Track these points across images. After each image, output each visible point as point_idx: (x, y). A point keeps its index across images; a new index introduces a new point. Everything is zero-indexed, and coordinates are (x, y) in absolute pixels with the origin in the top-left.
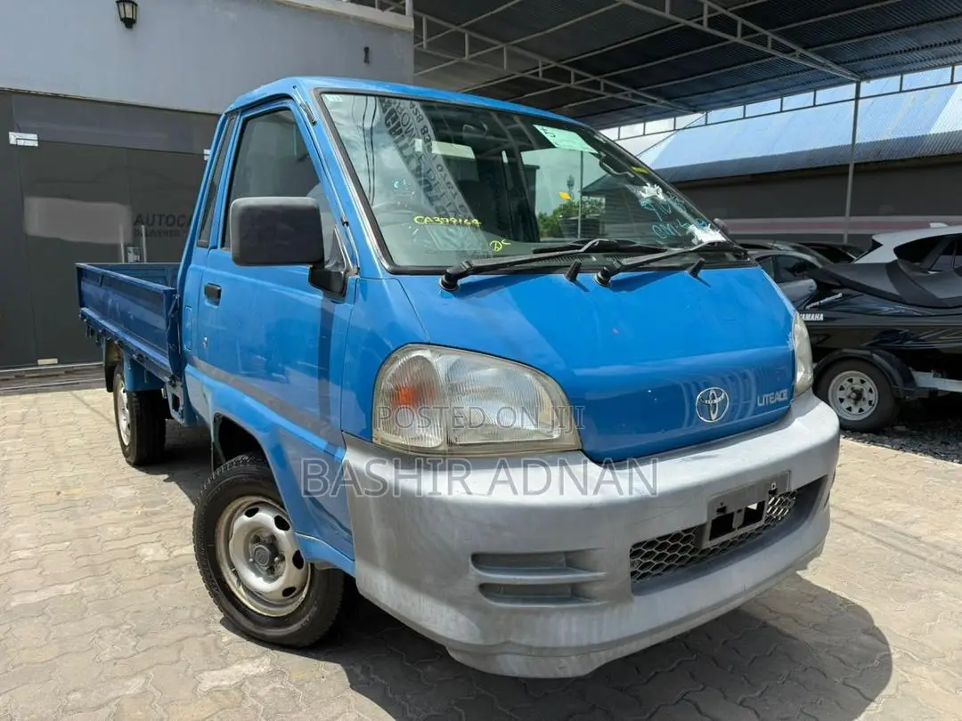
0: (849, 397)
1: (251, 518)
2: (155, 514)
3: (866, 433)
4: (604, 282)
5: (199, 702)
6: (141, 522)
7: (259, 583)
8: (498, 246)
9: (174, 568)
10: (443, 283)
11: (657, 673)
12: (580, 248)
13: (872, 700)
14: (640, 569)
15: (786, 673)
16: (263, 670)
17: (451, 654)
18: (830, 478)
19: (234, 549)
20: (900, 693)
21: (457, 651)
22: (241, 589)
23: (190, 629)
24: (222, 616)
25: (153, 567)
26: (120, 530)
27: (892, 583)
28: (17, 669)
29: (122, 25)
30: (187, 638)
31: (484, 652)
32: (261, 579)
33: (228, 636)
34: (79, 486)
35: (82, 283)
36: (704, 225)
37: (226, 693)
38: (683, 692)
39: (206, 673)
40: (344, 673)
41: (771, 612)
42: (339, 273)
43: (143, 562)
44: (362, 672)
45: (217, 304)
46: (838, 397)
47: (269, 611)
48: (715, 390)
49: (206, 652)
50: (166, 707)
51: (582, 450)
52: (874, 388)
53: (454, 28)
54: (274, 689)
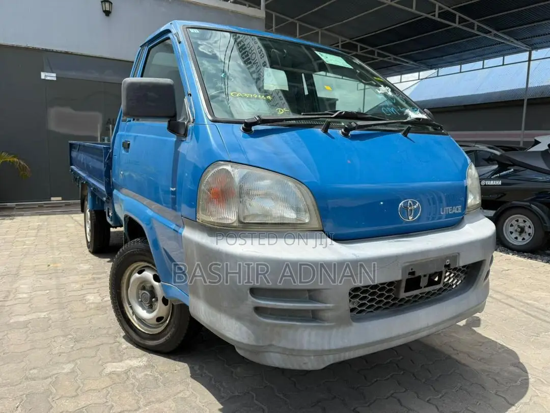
0: (516, 231)
1: (140, 275)
2: (99, 278)
3: (526, 253)
4: (346, 135)
5: (102, 379)
6: (90, 282)
7: (143, 313)
8: (281, 111)
9: (103, 307)
10: (243, 128)
11: (377, 380)
12: (332, 115)
13: (513, 405)
14: (358, 306)
15: (459, 385)
16: (142, 364)
17: (237, 350)
18: (488, 262)
19: (131, 294)
20: (532, 401)
21: (240, 349)
22: (134, 317)
23: (105, 340)
24: (125, 334)
25: (93, 306)
26: (78, 286)
27: (534, 337)
28: (5, 355)
29: (104, 14)
30: (102, 344)
31: (256, 350)
32: (145, 311)
33: (126, 344)
34: (60, 262)
35: (72, 152)
36: (416, 111)
37: (118, 375)
38: (392, 392)
39: (109, 364)
40: (188, 368)
41: (454, 350)
42: (184, 123)
43: (87, 303)
44: (199, 369)
45: (128, 152)
46: (509, 231)
47: (149, 331)
48: (412, 201)
49: (112, 352)
50: (83, 380)
51: (323, 231)
52: (532, 226)
53: (291, 20)
54: (146, 375)
